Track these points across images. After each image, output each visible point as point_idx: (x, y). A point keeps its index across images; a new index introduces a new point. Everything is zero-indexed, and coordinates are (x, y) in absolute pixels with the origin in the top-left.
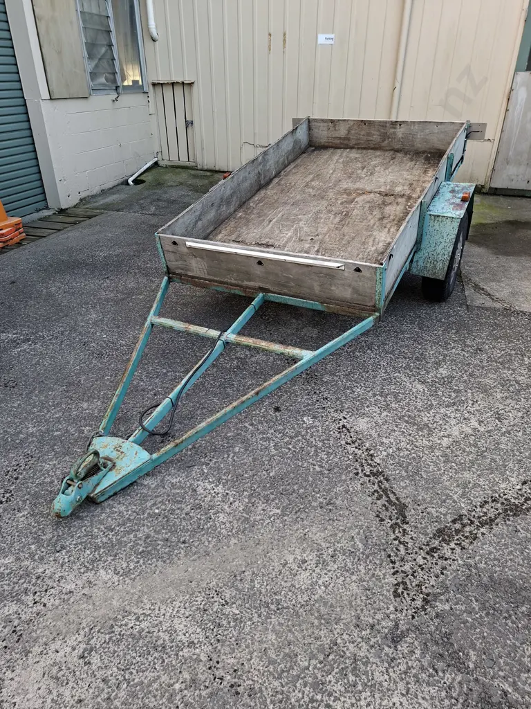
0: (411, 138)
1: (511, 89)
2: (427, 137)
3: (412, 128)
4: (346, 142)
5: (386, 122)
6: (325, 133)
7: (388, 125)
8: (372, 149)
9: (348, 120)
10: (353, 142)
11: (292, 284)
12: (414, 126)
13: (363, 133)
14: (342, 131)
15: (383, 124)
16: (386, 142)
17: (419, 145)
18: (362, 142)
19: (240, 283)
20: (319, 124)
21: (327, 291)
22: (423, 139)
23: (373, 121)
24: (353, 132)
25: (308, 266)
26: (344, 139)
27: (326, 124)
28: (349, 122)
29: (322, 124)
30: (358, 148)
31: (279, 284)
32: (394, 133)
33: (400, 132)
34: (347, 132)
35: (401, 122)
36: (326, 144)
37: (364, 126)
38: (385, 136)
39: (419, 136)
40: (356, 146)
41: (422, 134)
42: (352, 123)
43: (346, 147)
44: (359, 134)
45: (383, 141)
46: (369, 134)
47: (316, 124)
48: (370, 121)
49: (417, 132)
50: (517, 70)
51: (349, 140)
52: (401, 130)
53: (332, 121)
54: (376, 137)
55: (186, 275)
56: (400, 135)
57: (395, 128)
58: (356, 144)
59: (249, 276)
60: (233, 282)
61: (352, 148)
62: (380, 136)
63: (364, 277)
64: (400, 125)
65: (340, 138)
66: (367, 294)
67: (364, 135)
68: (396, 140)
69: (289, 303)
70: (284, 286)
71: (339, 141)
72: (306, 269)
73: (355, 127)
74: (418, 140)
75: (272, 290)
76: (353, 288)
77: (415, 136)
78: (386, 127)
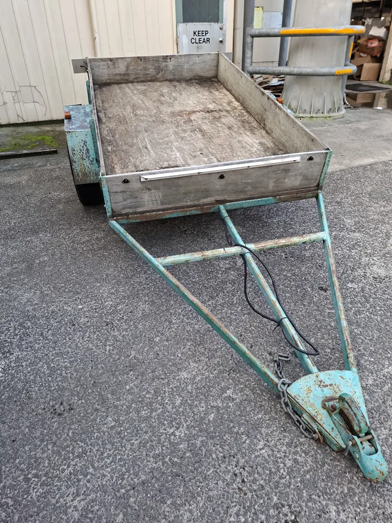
0: (180, 69)
1: (177, 37)
2: (192, 67)
3: (180, 60)
4: (126, 77)
5: (159, 57)
6: (106, 71)
7: (160, 59)
8: (150, 81)
9: (126, 58)
10: (132, 77)
11: (249, 188)
12: (181, 59)
13: (140, 68)
14: (121, 68)
15: (156, 59)
16: (160, 74)
17: (187, 74)
18: (141, 76)
19: (196, 203)
20: (99, 64)
21: (280, 184)
22: (189, 68)
23: (148, 57)
24: (131, 68)
25: (267, 167)
26: (124, 75)
27: (106, 63)
28: (127, 59)
29: (102, 63)
30: (138, 82)
31: (236, 192)
32: (166, 65)
33: (171, 64)
34: (126, 68)
35: (170, 56)
36: (108, 81)
37: (141, 62)
38: (159, 69)
39: (185, 67)
40: (135, 80)
41: (188, 65)
42: (130, 60)
43: (127, 82)
44: (138, 70)
45: (158, 73)
46: (145, 69)
47: (96, 63)
48: (145, 57)
49: (184, 64)
50: (177, 23)
51: (129, 76)
52: (172, 63)
53: (111, 60)
54: (152, 71)
55: (136, 213)
56: (171, 68)
57: (166, 62)
58: (135, 79)
59: (207, 193)
60: (189, 203)
61: (132, 82)
62: (155, 69)
63: (315, 163)
64: (170, 59)
65: (120, 74)
66: (314, 178)
67: (141, 70)
68: (168, 72)
69: (245, 206)
70: (242, 192)
71: (120, 77)
72: (266, 170)
73: (133, 63)
74: (185, 70)
75: (229, 199)
76: (303, 176)
77: (183, 67)
78: (159, 61)
